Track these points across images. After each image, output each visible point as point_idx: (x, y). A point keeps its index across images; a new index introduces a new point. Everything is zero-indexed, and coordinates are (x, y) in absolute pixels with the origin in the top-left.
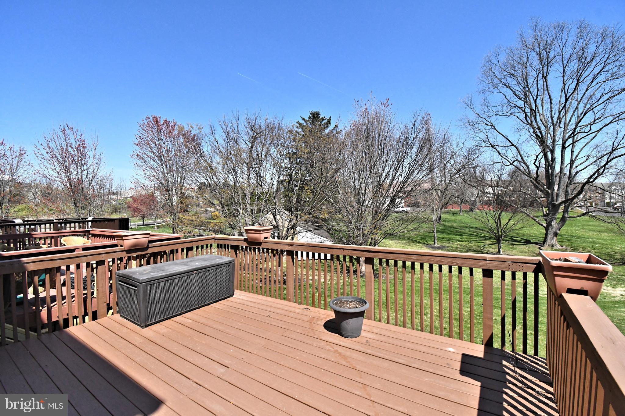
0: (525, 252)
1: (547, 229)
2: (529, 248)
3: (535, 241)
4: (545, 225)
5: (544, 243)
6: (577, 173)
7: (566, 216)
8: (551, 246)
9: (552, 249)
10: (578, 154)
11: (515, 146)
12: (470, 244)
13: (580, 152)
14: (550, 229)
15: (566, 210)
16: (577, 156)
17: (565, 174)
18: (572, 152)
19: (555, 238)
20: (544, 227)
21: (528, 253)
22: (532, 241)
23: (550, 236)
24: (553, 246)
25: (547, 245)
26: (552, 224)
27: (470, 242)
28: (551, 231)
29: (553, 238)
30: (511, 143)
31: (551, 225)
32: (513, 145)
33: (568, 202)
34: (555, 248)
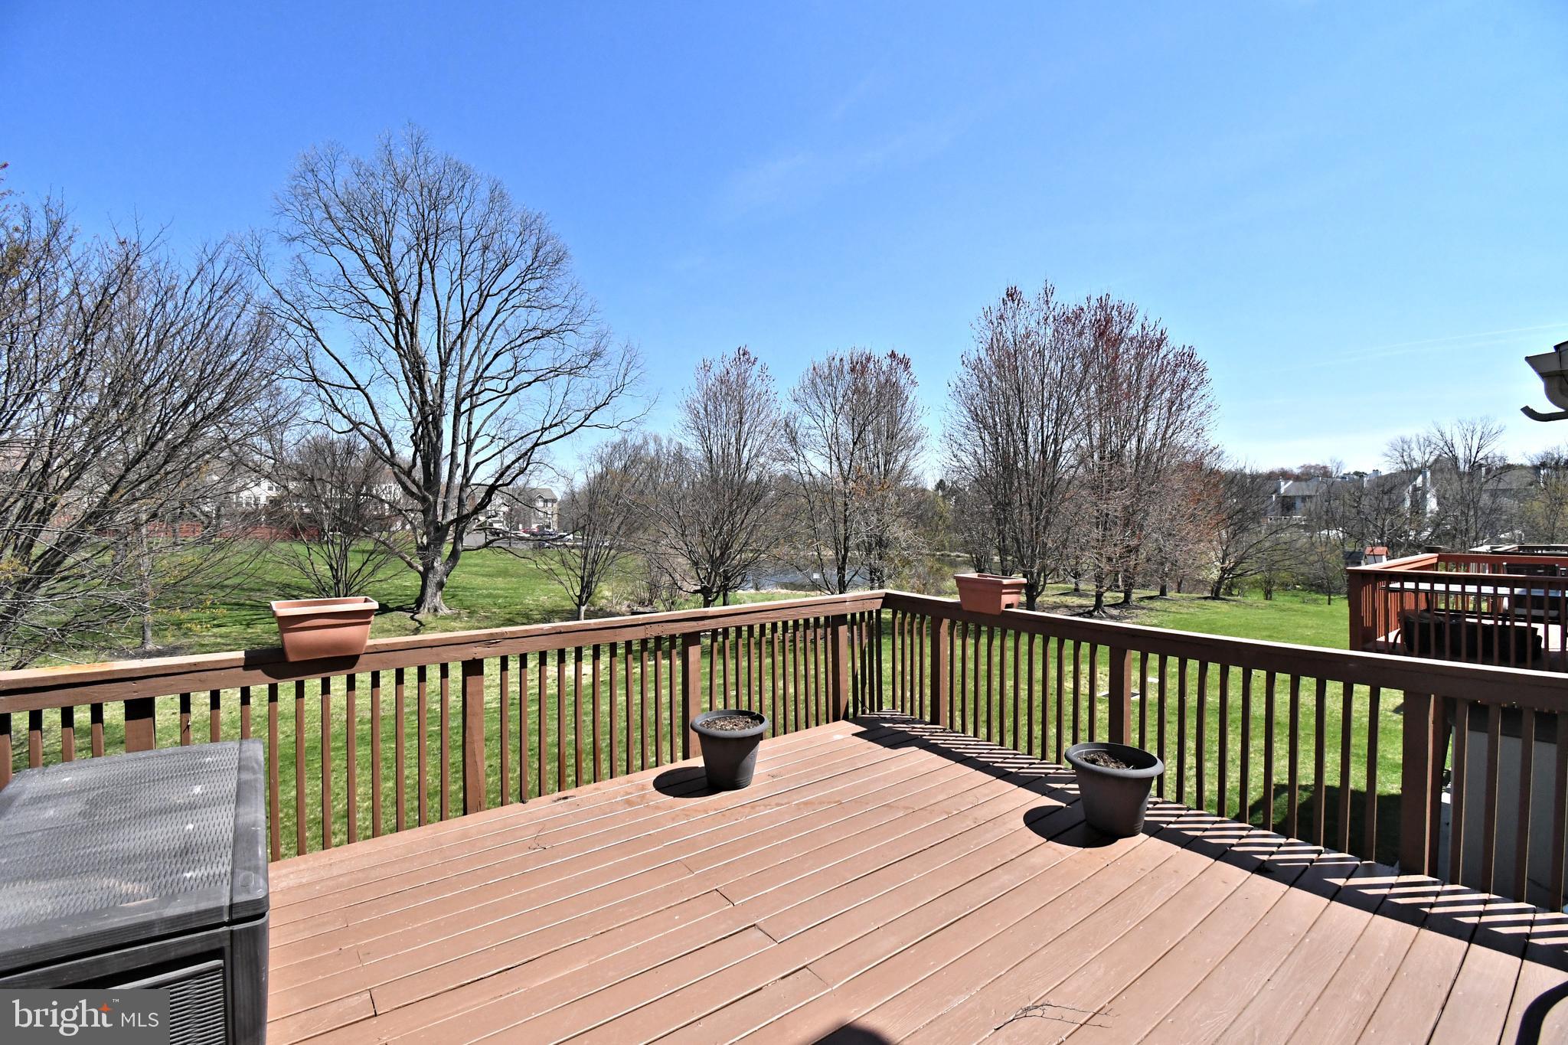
0: (389, 631)
1: (424, 576)
2: (392, 620)
3: (396, 605)
4: (421, 568)
5: (419, 606)
6: (478, 465)
7: (460, 548)
8: (432, 611)
9: (436, 616)
10: (480, 429)
11: (362, 391)
12: (250, 631)
13: (482, 426)
14: (431, 576)
15: (459, 538)
16: (478, 433)
17: (459, 465)
18: (470, 423)
19: (439, 593)
20: (419, 572)
21: (395, 631)
22: (390, 606)
23: (430, 591)
24: (436, 610)
25: (426, 610)
26: (435, 564)
27: (248, 625)
28: (433, 580)
29: (436, 594)
30: (355, 382)
31: (433, 567)
32: (358, 388)
33: (462, 520)
34: (440, 613)
